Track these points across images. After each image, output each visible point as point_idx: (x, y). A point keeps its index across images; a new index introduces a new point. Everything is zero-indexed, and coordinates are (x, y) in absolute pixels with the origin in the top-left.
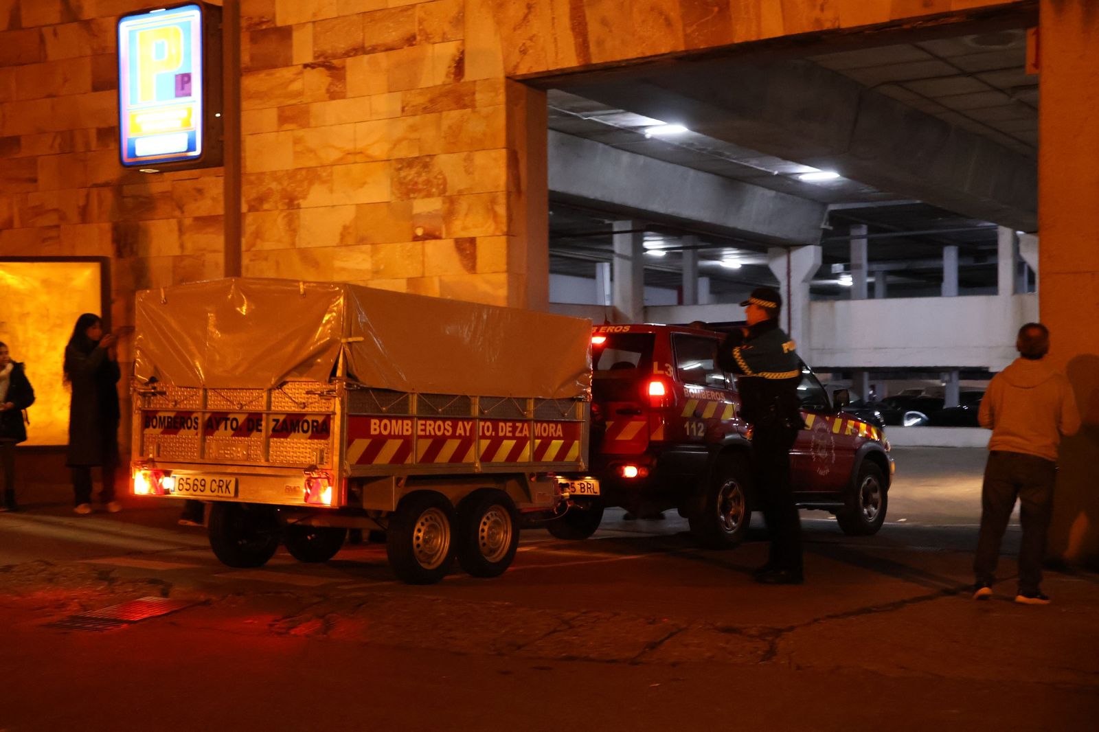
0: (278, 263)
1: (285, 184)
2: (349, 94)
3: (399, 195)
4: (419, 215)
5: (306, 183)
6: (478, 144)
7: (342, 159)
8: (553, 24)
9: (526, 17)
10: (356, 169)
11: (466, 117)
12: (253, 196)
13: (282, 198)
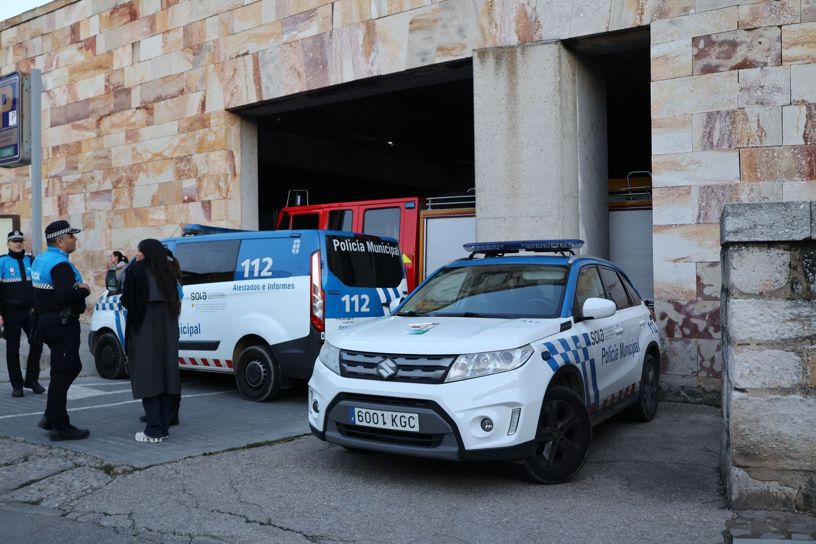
0: (125, 216)
1: (128, 173)
2: (156, 123)
3: (177, 178)
5: (137, 172)
6: (212, 148)
7: (152, 158)
8: (246, 79)
9: (233, 76)
10: (158, 163)
11: (206, 133)
12: (115, 180)
13: (127, 181)
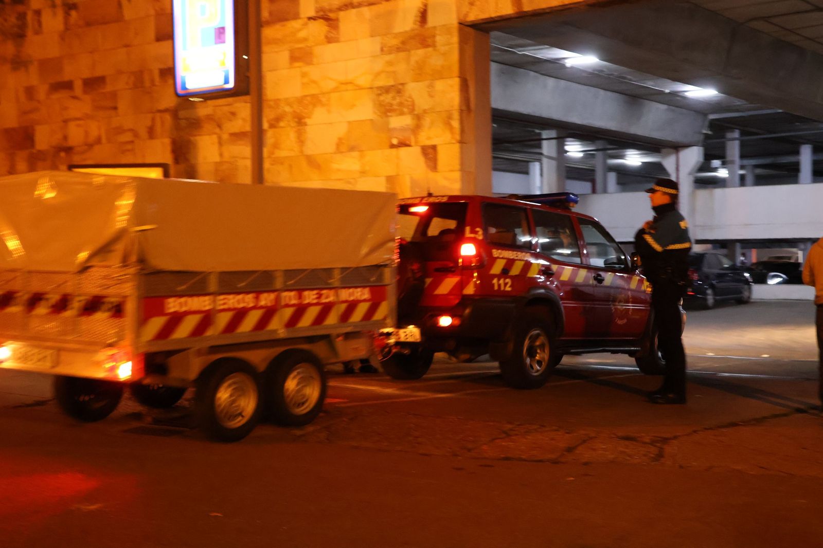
0: (291, 166)
1: (296, 107)
2: (342, 39)
3: (379, 114)
4: (394, 129)
5: (311, 106)
6: (439, 74)
7: (337, 88)
10: (347, 95)
11: (428, 55)
13: (294, 118)
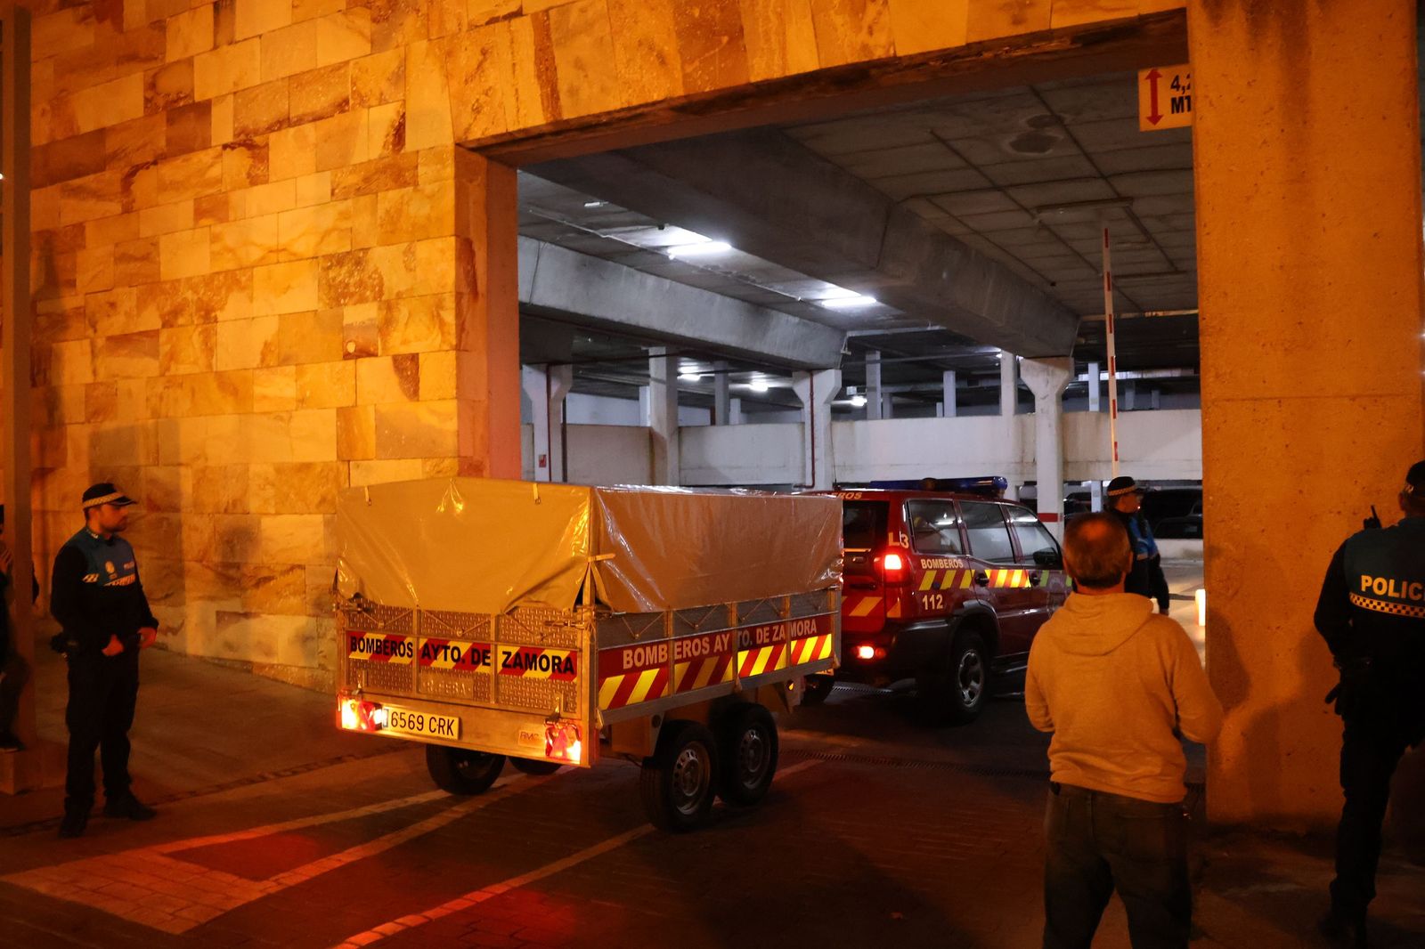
0: (193, 392)
1: (202, 292)
2: (272, 178)
3: (327, 301)
4: (350, 326)
6: (422, 232)
7: (263, 258)
8: (514, 72)
9: (480, 65)
10: (280, 270)
11: (406, 198)
12: (167, 309)
13: (198, 310)
